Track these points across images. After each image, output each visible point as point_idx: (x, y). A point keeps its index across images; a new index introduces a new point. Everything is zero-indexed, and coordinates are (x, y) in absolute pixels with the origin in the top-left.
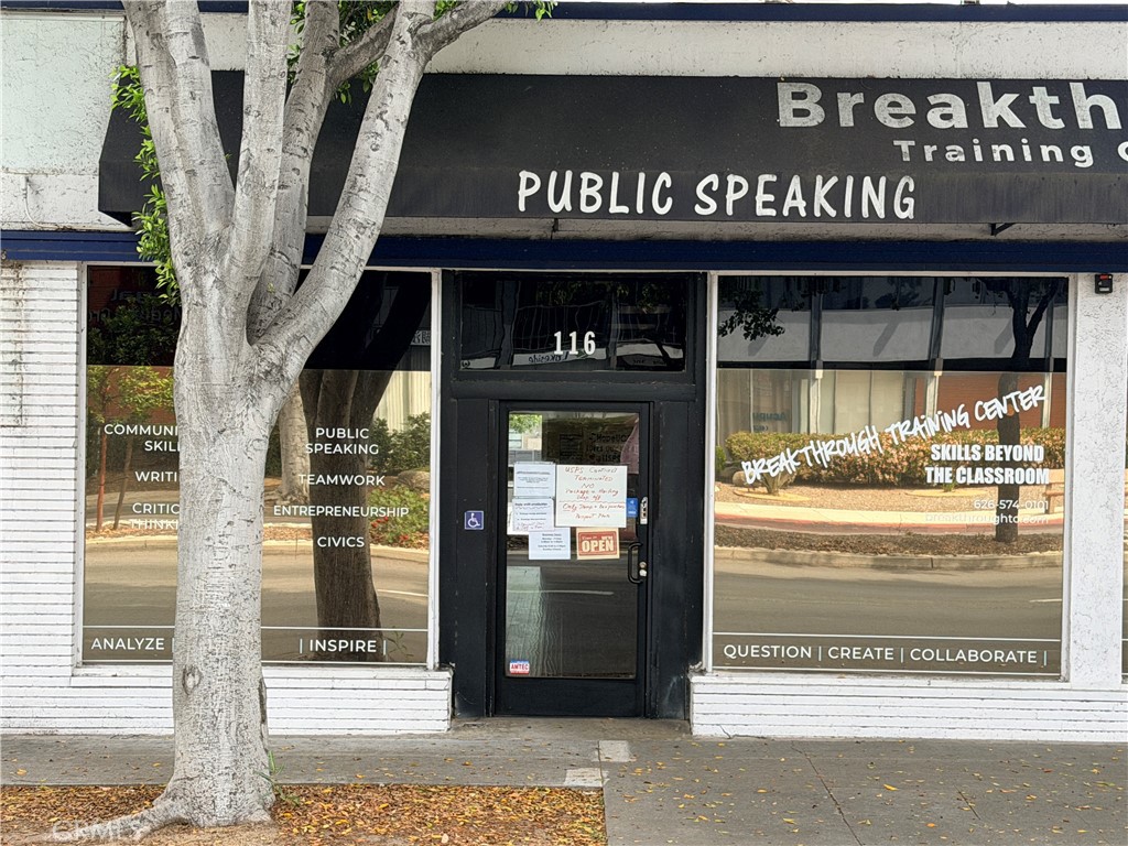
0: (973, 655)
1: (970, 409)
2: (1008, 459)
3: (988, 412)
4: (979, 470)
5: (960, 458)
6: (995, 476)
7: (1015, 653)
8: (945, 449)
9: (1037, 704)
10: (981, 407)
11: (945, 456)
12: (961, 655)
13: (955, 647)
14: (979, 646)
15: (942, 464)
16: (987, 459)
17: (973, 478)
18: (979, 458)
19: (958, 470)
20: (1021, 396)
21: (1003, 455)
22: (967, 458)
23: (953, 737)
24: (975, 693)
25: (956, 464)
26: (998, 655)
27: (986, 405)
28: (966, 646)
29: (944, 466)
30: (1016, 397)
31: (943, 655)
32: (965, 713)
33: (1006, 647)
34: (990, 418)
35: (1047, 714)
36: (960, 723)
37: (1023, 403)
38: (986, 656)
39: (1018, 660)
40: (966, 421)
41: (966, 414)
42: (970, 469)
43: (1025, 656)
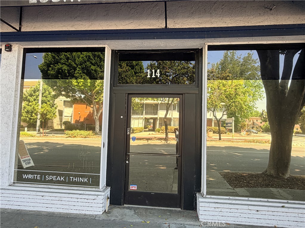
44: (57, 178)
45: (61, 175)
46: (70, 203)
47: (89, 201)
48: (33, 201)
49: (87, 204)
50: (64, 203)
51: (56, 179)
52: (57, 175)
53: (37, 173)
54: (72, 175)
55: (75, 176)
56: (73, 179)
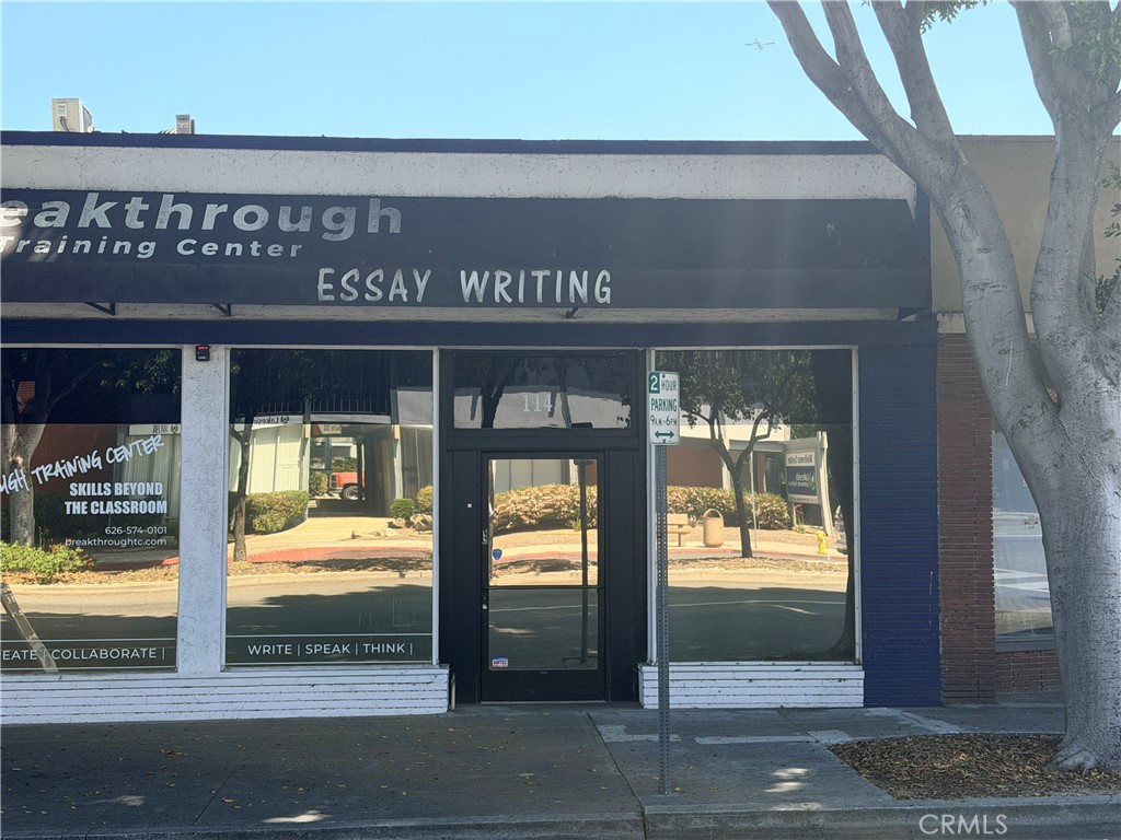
0: (104, 654)
1: (102, 454)
2: (133, 493)
3: (116, 456)
4: (109, 503)
5: (94, 494)
6: (121, 506)
7: (138, 650)
8: (82, 487)
9: (147, 692)
10: (111, 452)
11: (82, 491)
12: (93, 654)
13: (88, 647)
14: (108, 646)
15: (80, 498)
16: (116, 494)
17: (105, 510)
18: (109, 493)
19: (93, 503)
20: (144, 443)
21: (130, 491)
22: (100, 493)
23: (77, 721)
24: (95, 685)
25: (90, 499)
26: (124, 653)
27: (115, 451)
28: (98, 646)
29: (81, 501)
30: (140, 444)
31: (78, 654)
32: (88, 701)
33: (131, 646)
34: (119, 461)
35: (156, 699)
36: (83, 710)
37: (145, 449)
38: (115, 654)
39: (141, 656)
40: (99, 464)
41: (99, 458)
42: (102, 503)
43: (147, 652)
44: (332, 648)
45: (340, 642)
46: (376, 696)
47: (417, 687)
48: (290, 697)
49: (414, 695)
50: (361, 695)
51: (331, 651)
52: (332, 642)
53: (284, 641)
54: (367, 640)
55: (375, 641)
56: (370, 648)
